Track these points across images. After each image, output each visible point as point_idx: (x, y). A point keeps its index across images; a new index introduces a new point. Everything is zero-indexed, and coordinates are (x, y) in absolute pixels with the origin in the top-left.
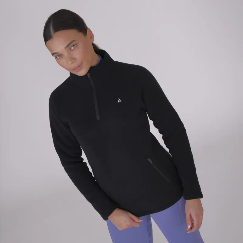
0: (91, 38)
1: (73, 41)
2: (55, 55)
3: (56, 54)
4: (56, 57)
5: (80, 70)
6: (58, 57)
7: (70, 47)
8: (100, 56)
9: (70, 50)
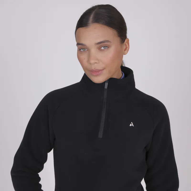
0: (125, 50)
1: (108, 41)
2: (80, 46)
3: (82, 46)
4: (79, 50)
5: (97, 75)
6: (82, 50)
7: (101, 46)
8: (123, 74)
9: (99, 49)
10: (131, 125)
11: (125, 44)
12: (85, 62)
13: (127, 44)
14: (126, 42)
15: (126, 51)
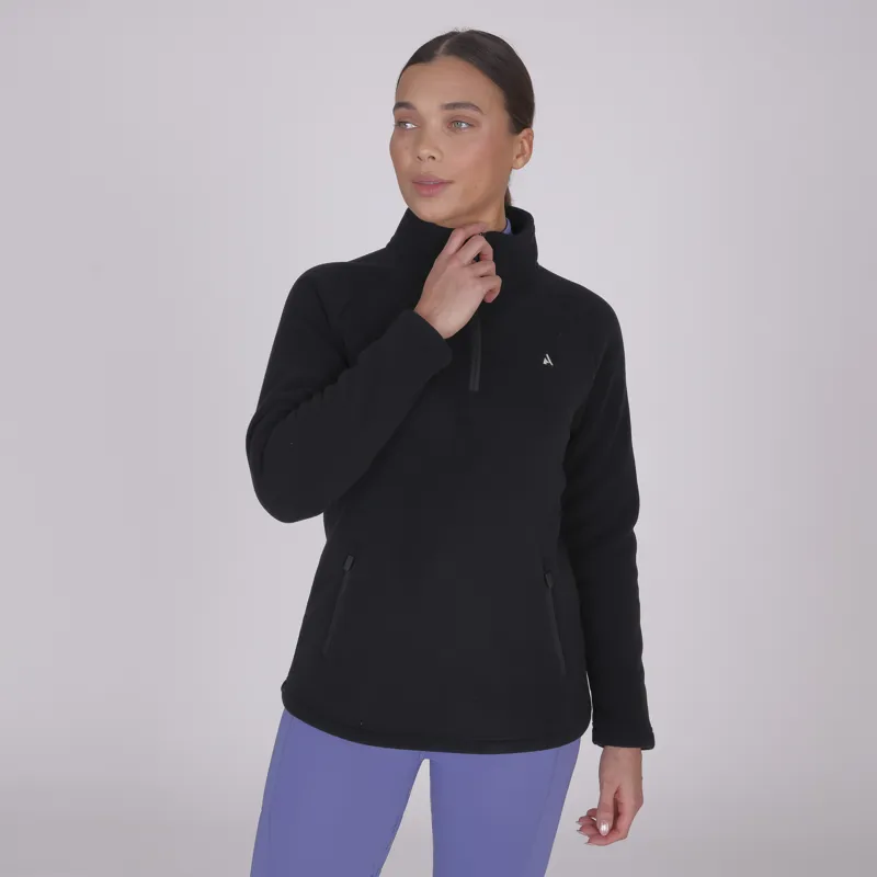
0: (518, 157)
9: (447, 127)
10: (545, 362)
11: (522, 142)
13: (526, 145)
14: (524, 138)
15: (520, 161)
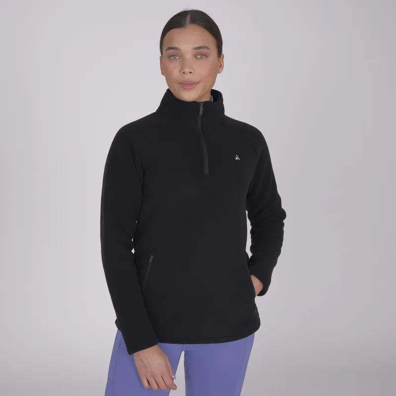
1: (207, 48)
5: (190, 89)
9: (195, 58)
10: (236, 159)
12: (176, 73)
